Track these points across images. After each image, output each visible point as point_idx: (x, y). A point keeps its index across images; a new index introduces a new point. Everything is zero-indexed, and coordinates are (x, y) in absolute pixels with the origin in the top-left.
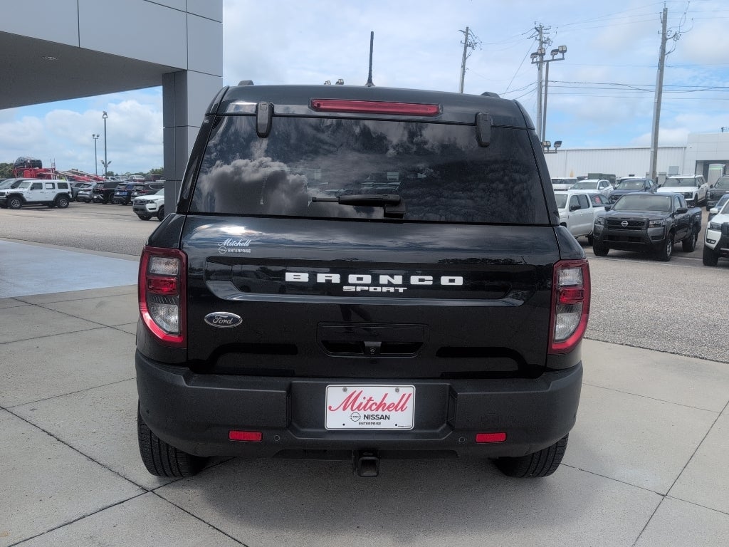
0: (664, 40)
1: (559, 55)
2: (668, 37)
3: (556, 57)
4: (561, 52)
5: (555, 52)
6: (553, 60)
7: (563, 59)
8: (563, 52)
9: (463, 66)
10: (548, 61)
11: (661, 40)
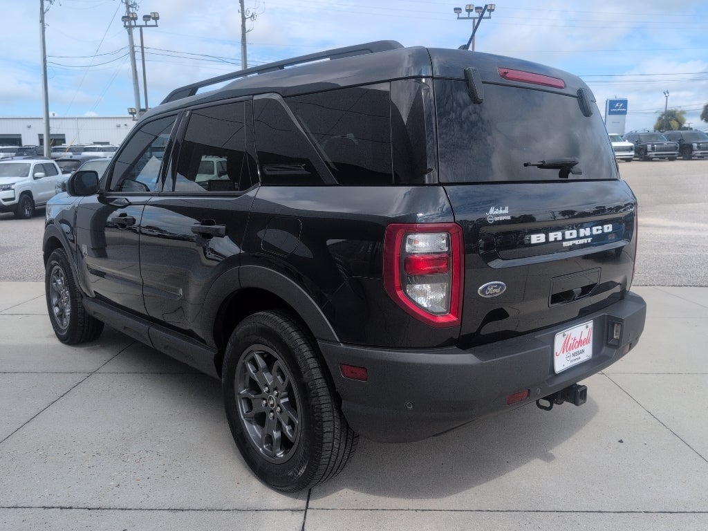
0: (244, 19)
1: (152, 22)
2: (247, 17)
3: (149, 23)
4: (153, 19)
5: (146, 18)
6: (146, 26)
7: (156, 26)
8: (156, 19)
9: (42, 21)
10: (141, 27)
11: (241, 19)
